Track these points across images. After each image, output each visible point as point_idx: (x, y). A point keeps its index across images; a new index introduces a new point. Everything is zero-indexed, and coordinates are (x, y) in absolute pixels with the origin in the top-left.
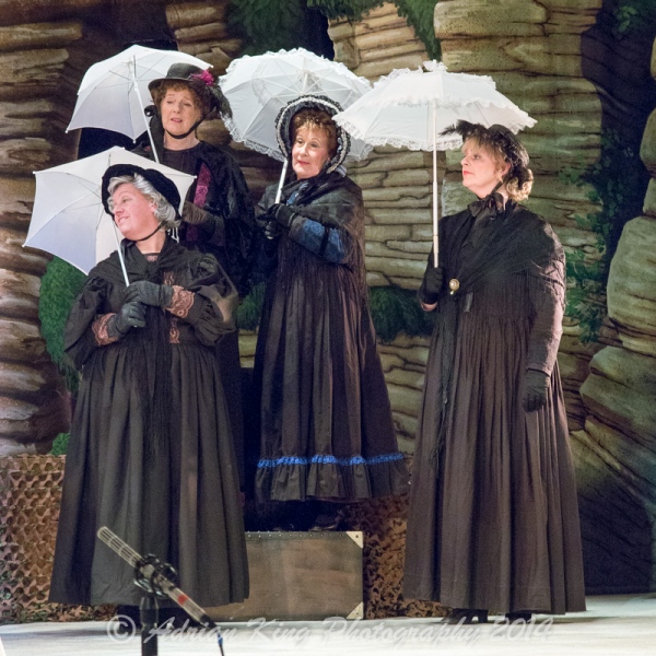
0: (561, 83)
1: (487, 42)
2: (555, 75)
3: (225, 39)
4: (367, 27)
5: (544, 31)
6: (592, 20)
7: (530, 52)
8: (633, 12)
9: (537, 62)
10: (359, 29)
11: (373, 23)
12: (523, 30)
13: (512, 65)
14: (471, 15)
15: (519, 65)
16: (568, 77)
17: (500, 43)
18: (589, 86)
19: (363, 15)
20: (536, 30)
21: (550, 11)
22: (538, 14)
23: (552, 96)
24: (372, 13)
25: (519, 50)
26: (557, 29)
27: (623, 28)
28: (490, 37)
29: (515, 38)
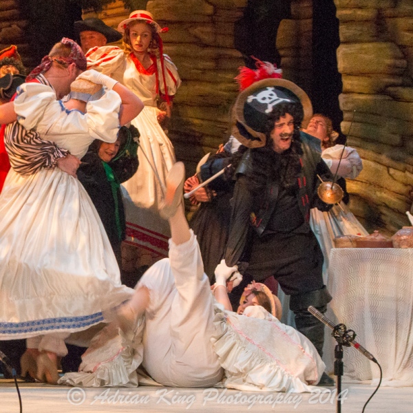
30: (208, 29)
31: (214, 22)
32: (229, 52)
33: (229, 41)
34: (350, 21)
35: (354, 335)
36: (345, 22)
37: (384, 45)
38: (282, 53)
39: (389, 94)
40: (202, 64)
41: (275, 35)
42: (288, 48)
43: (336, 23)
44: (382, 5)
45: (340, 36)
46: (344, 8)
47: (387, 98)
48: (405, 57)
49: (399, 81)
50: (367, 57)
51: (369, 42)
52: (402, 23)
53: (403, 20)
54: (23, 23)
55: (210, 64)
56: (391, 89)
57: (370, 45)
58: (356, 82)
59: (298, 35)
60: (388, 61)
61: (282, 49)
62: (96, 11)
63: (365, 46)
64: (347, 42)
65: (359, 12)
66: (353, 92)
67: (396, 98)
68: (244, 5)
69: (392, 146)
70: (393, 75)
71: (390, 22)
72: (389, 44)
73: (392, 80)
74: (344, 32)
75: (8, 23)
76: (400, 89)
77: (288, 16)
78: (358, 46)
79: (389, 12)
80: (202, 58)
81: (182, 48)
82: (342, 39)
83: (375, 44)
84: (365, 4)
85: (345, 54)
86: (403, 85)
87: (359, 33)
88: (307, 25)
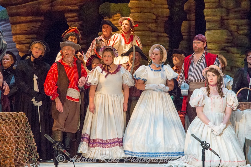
0: (160, 34)
1: (142, 23)
2: (158, 32)
3: (79, 21)
4: (113, 19)
5: (156, 21)
6: (167, 19)
7: (153, 26)
8: (177, 17)
9: (154, 29)
10: (111, 20)
11: (115, 18)
12: (150, 21)
13: (148, 29)
14: (138, 17)
15: (149, 29)
16: (161, 32)
17: (145, 24)
18: (166, 35)
19: (112, 16)
20: (154, 21)
21: (157, 16)
22: (154, 17)
23: (157, 37)
24: (114, 16)
25: (150, 26)
26: (159, 21)
27: (174, 21)
28: (143, 22)
29: (149, 23)
30: (154, 25)
31: (156, 22)
32: (162, 34)
33: (163, 30)
34: (210, 21)
35: (210, 145)
36: (208, 21)
37: (224, 31)
38: (183, 34)
39: (226, 50)
40: (152, 39)
41: (181, 28)
42: (186, 32)
43: (205, 22)
44: (223, 15)
45: (206, 27)
46: (208, 16)
47: (225, 52)
48: (232, 35)
49: (229, 45)
50: (217, 36)
51: (218, 29)
52: (231, 22)
53: (231, 20)
54: (80, 23)
55: (155, 39)
56: (226, 48)
57: (218, 31)
58: (212, 45)
59: (190, 27)
60: (225, 37)
61: (183, 33)
62: (109, 18)
63: (216, 31)
64: (209, 30)
65: (214, 18)
66: (211, 50)
67: (228, 52)
68: (168, 15)
69: (227, 71)
70: (227, 43)
71: (226, 22)
72: (226, 30)
73: (227, 45)
74: (208, 25)
75: (74, 23)
76: (230, 48)
77: (186, 19)
78: (213, 31)
79: (225, 17)
80: (152, 36)
81: (143, 33)
82: (207, 28)
83: (220, 30)
84: (216, 14)
85: (208, 35)
86: (231, 47)
87: (214, 26)
88: (193, 23)
